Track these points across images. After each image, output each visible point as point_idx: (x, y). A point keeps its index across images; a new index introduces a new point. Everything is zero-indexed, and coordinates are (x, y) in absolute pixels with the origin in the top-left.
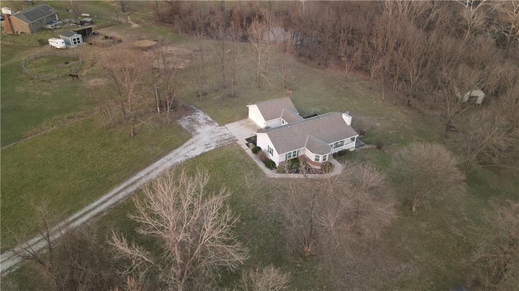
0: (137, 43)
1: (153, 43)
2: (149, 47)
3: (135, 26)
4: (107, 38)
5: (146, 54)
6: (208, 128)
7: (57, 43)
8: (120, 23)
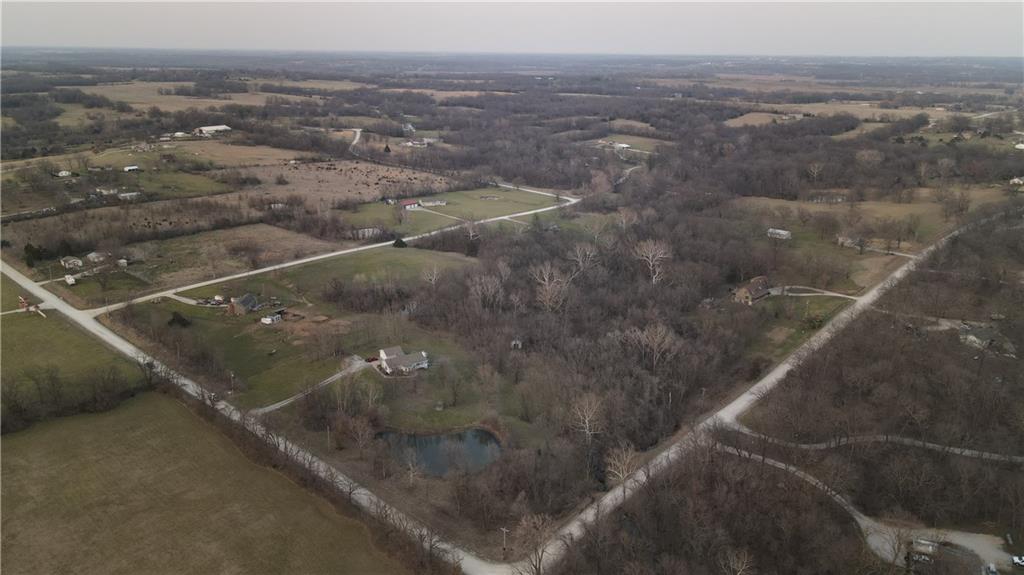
0: (316, 318)
1: (324, 318)
2: (324, 321)
3: (310, 305)
4: (295, 315)
5: (323, 325)
6: (360, 362)
7: (267, 321)
8: (299, 303)
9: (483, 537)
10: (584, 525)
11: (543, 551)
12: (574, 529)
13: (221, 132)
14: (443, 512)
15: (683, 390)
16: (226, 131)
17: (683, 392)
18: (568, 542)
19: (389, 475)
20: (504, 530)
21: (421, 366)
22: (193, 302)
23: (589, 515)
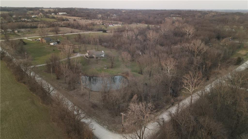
6: (79, 54)
7: (52, 44)
9: (113, 119)
10: (170, 115)
11: (145, 127)
12: (165, 116)
13: (64, 14)
14: (94, 106)
15: (210, 64)
16: (66, 14)
17: (210, 65)
18: (161, 123)
19: (74, 89)
20: (123, 114)
21: (101, 56)
22: (31, 40)
23: (173, 110)
